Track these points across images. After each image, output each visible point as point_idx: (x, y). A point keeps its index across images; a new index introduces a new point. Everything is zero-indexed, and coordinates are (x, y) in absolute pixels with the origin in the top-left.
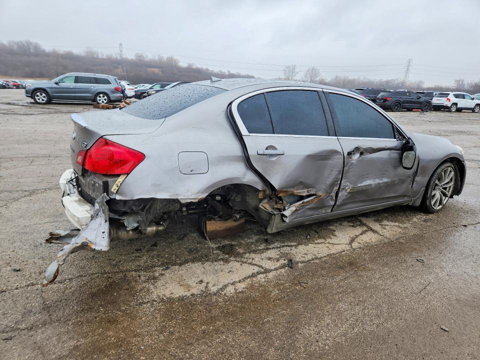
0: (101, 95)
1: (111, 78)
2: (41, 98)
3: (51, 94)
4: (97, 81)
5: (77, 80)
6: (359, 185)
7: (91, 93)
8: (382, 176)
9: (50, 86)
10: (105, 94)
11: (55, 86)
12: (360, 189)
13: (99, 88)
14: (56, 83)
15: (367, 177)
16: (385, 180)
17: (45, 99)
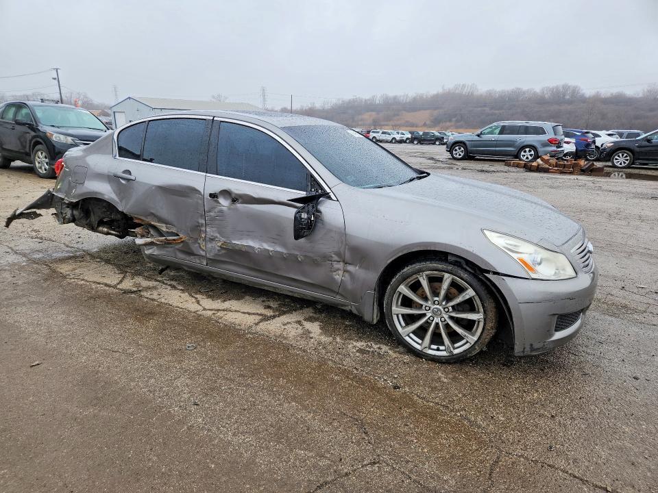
0: (527, 150)
1: (548, 125)
2: (459, 152)
3: (469, 148)
4: (526, 130)
5: (503, 130)
6: (234, 242)
7: (514, 147)
8: (274, 241)
9: (470, 138)
10: (532, 147)
11: (477, 138)
12: (237, 248)
13: (527, 139)
14: (478, 136)
15: (248, 235)
16: (279, 249)
17: (462, 154)
